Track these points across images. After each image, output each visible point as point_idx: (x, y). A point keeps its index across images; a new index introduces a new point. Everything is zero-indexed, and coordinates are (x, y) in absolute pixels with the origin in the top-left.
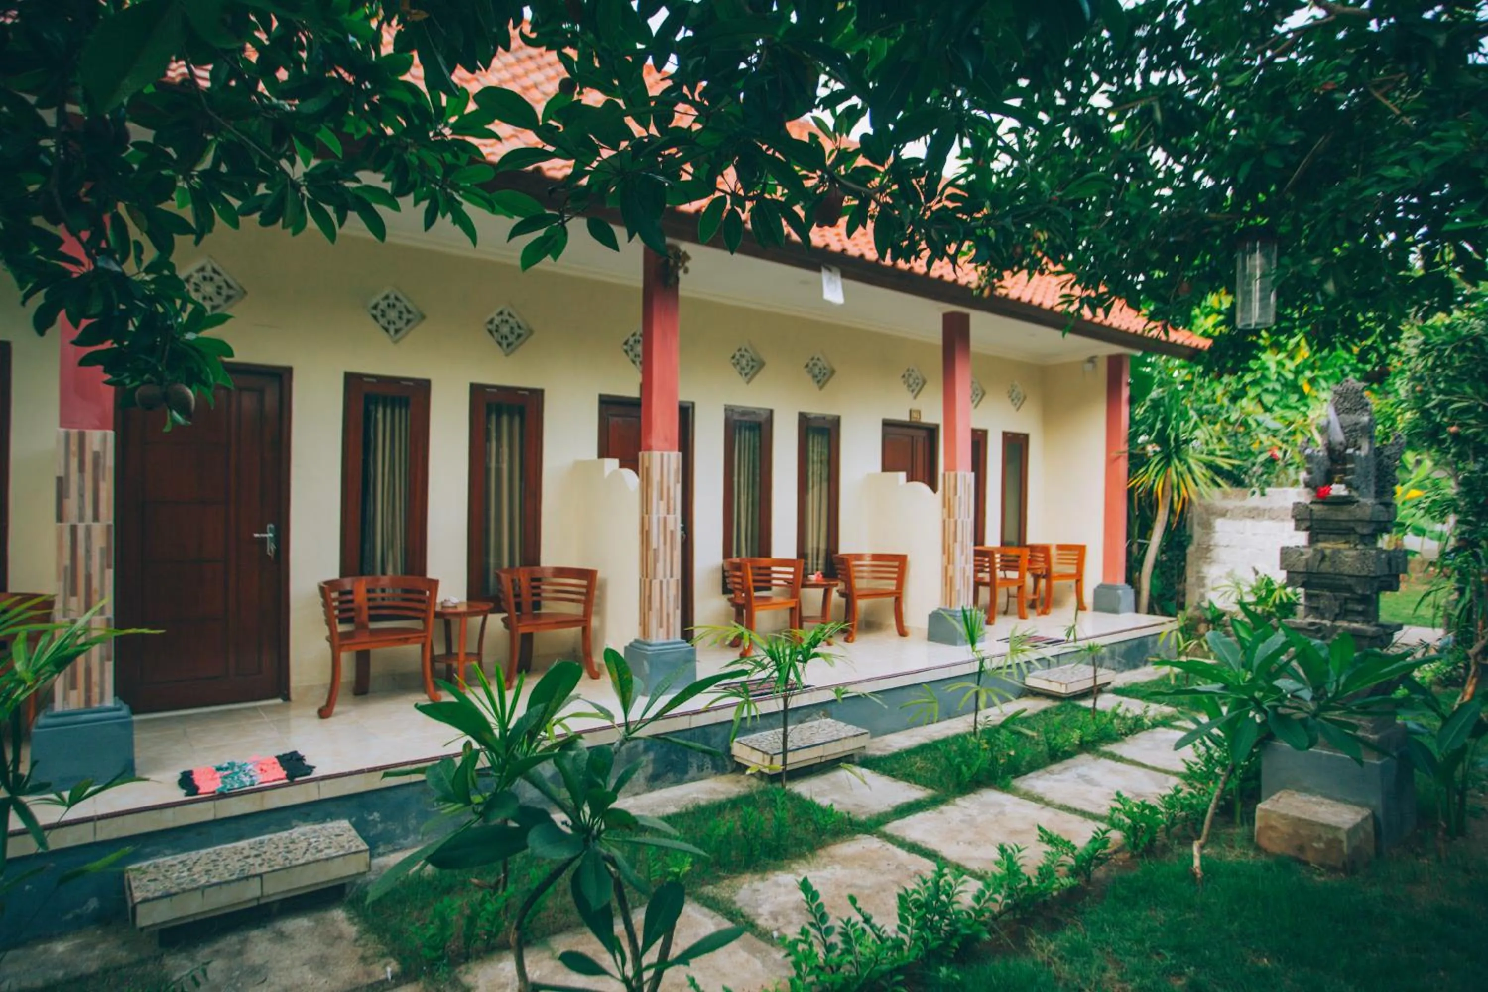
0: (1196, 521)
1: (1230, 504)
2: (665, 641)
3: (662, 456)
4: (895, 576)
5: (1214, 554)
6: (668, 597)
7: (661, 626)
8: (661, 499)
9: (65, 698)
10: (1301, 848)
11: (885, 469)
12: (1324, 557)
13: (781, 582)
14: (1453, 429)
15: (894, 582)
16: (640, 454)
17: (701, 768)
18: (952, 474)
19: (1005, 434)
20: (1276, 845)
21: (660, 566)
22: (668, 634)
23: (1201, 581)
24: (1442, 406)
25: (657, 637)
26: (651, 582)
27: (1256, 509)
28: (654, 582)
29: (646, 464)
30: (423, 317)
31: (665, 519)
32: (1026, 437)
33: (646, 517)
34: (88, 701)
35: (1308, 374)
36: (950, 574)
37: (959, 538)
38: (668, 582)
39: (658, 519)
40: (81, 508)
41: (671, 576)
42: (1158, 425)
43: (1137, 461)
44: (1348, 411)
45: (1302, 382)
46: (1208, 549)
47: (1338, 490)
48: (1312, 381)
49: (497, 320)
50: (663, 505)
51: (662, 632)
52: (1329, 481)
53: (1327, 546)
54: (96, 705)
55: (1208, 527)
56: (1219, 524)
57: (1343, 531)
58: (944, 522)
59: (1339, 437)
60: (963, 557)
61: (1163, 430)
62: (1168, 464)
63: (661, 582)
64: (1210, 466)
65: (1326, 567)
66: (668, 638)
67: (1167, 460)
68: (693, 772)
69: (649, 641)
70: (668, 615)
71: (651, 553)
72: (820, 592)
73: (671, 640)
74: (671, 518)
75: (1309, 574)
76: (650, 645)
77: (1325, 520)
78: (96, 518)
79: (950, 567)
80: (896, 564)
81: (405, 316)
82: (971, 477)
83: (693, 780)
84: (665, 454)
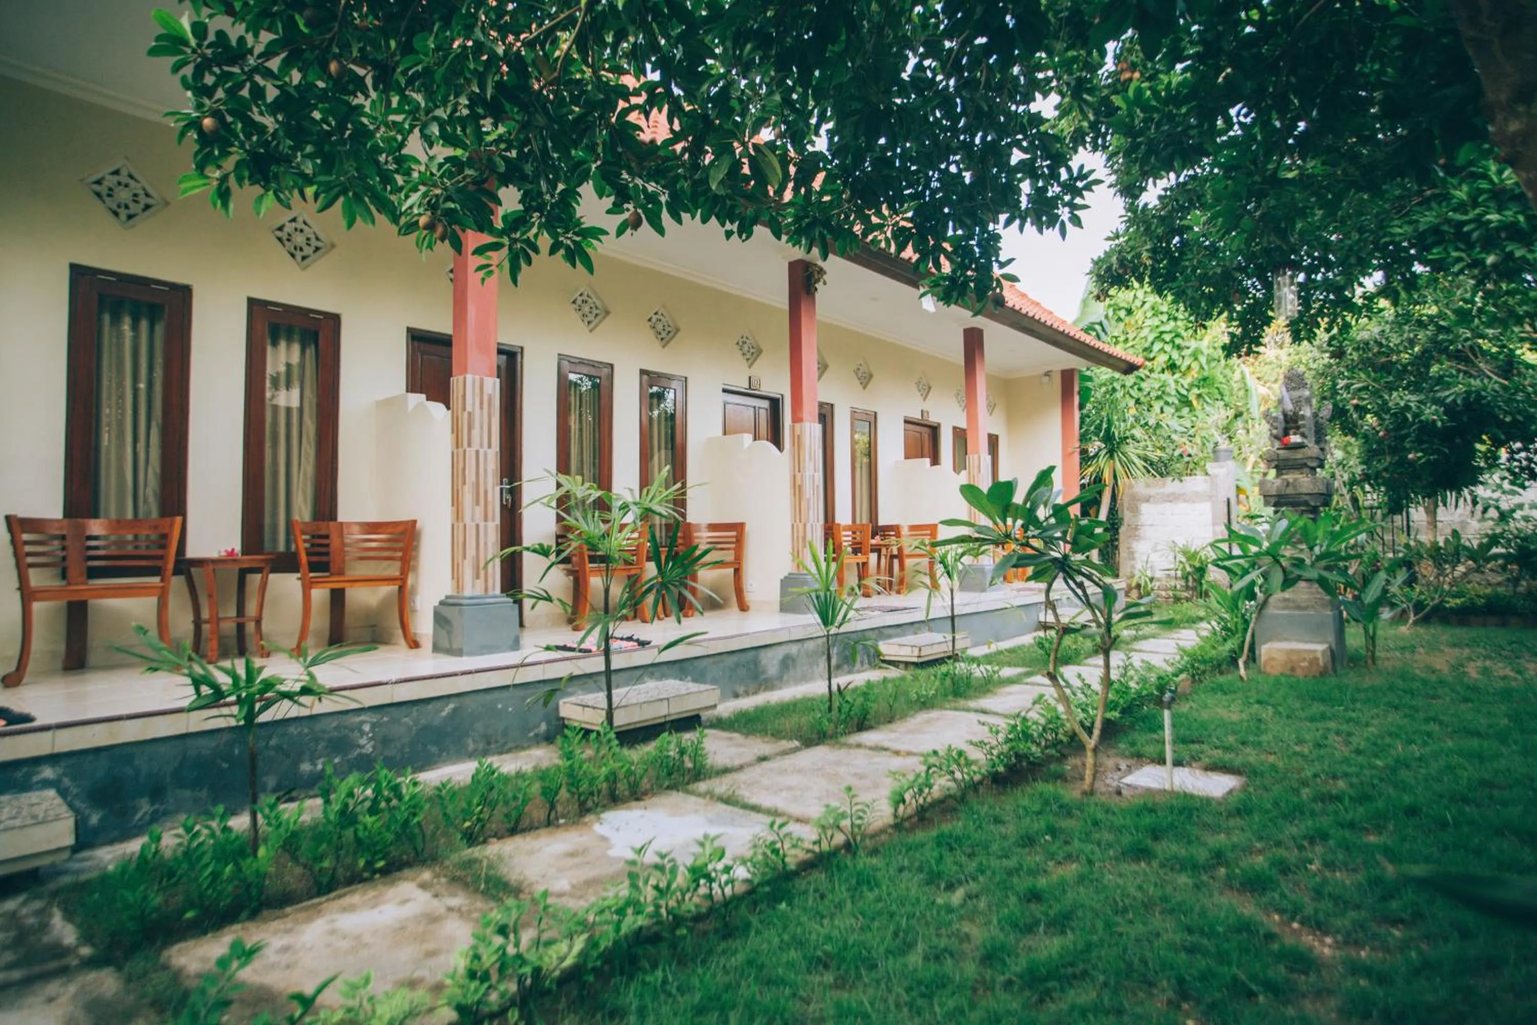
0: (1126, 505)
1: (1152, 491)
5: (1141, 532)
9: (473, 585)
10: (1293, 669)
11: (907, 457)
12: (1288, 484)
14: (1355, 402)
17: (862, 663)
20: (1275, 670)
23: (1131, 555)
24: (1347, 387)
27: (1173, 494)
30: (607, 313)
32: (996, 437)
33: (798, 476)
34: (486, 589)
35: (1195, 391)
40: (481, 438)
42: (1105, 426)
43: (1086, 458)
44: (1294, 389)
45: (1192, 397)
46: (1136, 528)
47: (1295, 439)
48: (1199, 396)
49: (654, 318)
52: (1286, 433)
53: (1290, 477)
54: (490, 593)
55: (1135, 510)
56: (1144, 508)
57: (1299, 466)
59: (1289, 406)
61: (1108, 430)
62: (1112, 457)
64: (1145, 459)
65: (1290, 491)
67: (1111, 453)
68: (858, 665)
71: (804, 504)
75: (1279, 496)
77: (1287, 460)
78: (490, 446)
81: (595, 311)
82: (989, 458)
83: (859, 672)
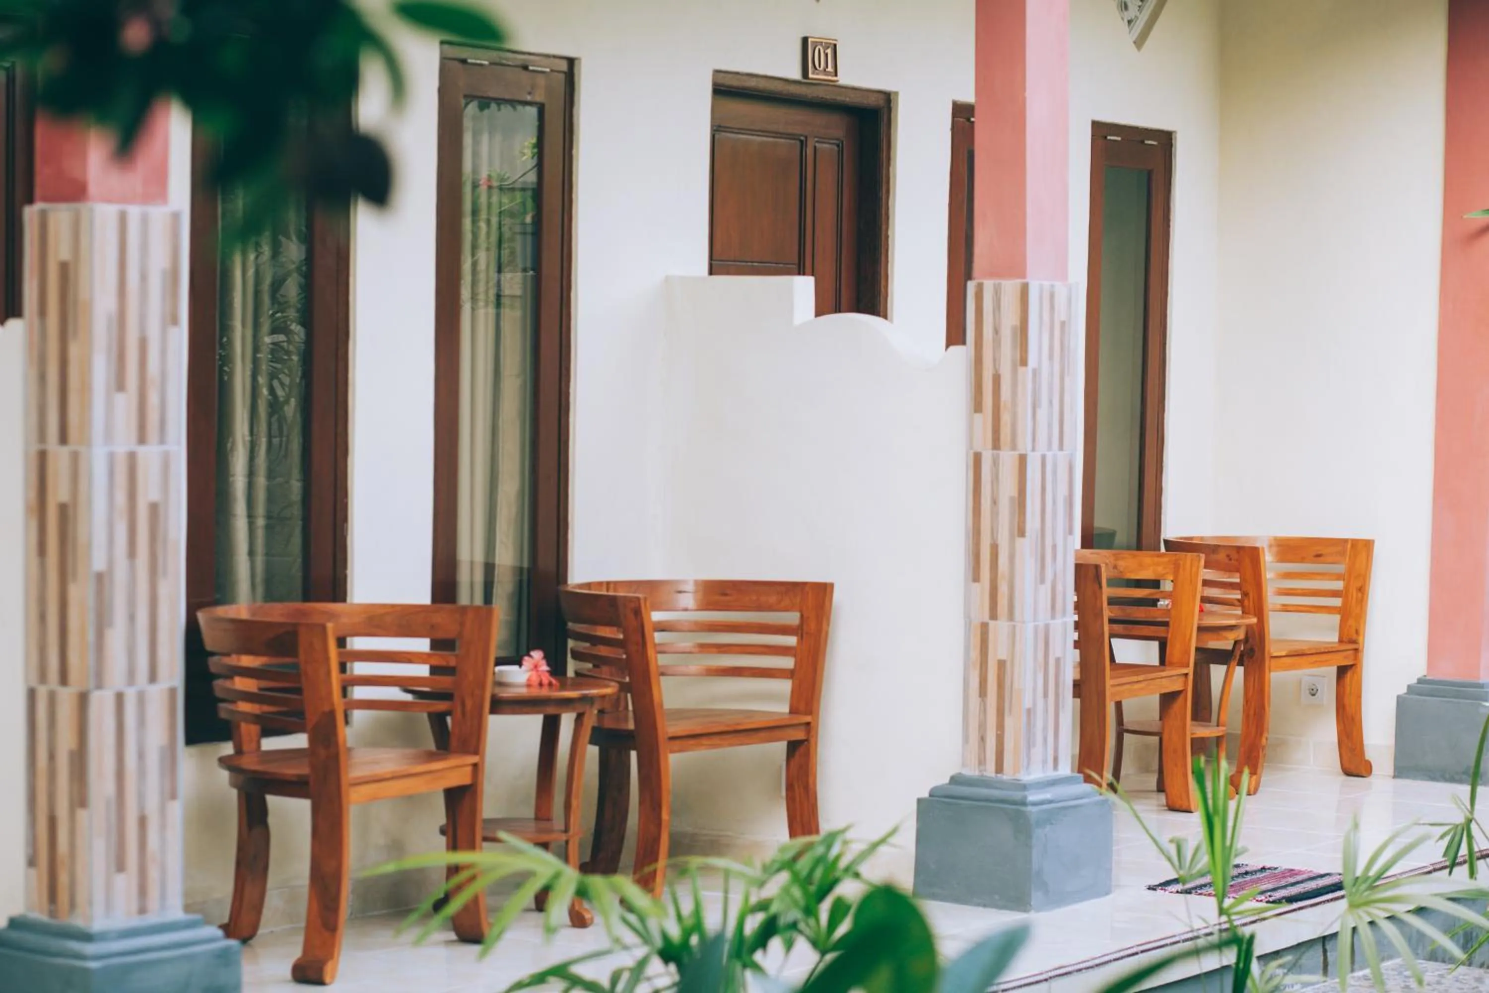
2: (136, 921)
3: (123, 219)
4: (788, 663)
6: (141, 755)
7: (121, 867)
8: (120, 385)
13: (394, 694)
15: (785, 686)
16: (30, 213)
18: (1010, 287)
19: (1100, 130)
21: (116, 638)
22: (143, 891)
25: (109, 905)
26: (83, 700)
28: (96, 697)
29: (61, 250)
31: (132, 457)
32: (1166, 139)
33: (59, 457)
36: (999, 650)
37: (1032, 523)
38: (141, 698)
39: (111, 457)
41: (153, 677)
50: (125, 403)
51: (125, 883)
58: (977, 459)
60: (1045, 591)
63: (120, 698)
66: (142, 910)
69: (78, 922)
70: (142, 822)
72: (533, 723)
73: (153, 918)
74: (149, 455)
76: (87, 937)
79: (1000, 629)
80: (792, 618)
84: (134, 212)
